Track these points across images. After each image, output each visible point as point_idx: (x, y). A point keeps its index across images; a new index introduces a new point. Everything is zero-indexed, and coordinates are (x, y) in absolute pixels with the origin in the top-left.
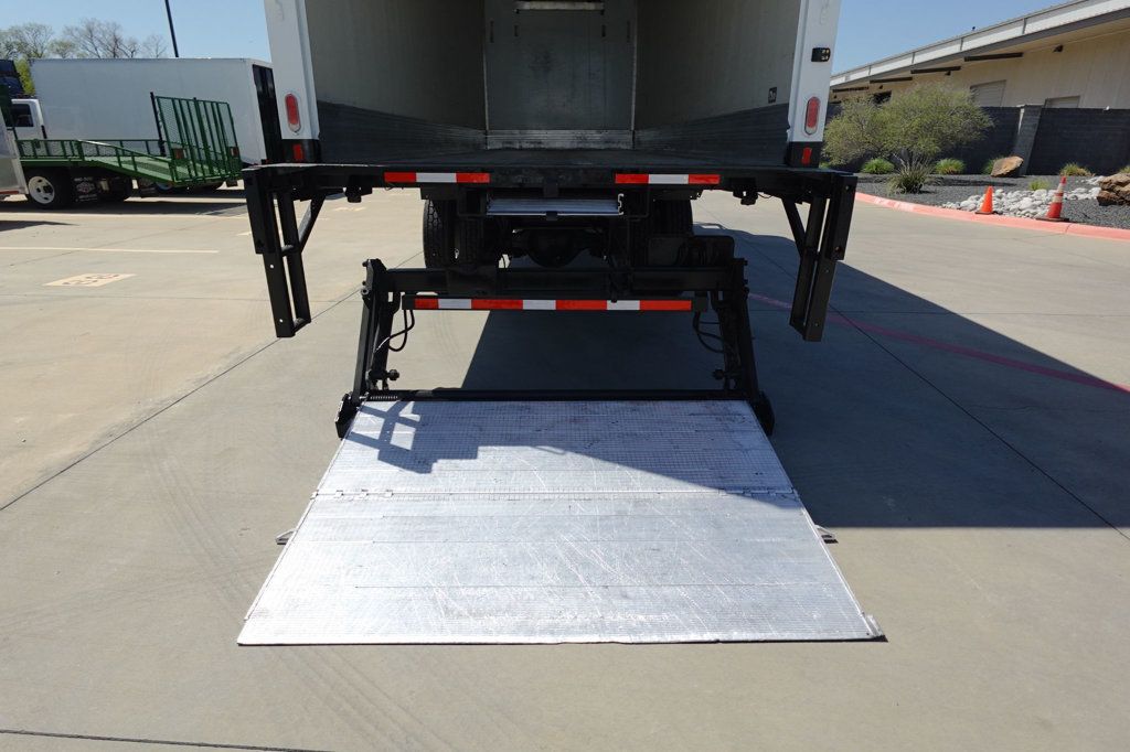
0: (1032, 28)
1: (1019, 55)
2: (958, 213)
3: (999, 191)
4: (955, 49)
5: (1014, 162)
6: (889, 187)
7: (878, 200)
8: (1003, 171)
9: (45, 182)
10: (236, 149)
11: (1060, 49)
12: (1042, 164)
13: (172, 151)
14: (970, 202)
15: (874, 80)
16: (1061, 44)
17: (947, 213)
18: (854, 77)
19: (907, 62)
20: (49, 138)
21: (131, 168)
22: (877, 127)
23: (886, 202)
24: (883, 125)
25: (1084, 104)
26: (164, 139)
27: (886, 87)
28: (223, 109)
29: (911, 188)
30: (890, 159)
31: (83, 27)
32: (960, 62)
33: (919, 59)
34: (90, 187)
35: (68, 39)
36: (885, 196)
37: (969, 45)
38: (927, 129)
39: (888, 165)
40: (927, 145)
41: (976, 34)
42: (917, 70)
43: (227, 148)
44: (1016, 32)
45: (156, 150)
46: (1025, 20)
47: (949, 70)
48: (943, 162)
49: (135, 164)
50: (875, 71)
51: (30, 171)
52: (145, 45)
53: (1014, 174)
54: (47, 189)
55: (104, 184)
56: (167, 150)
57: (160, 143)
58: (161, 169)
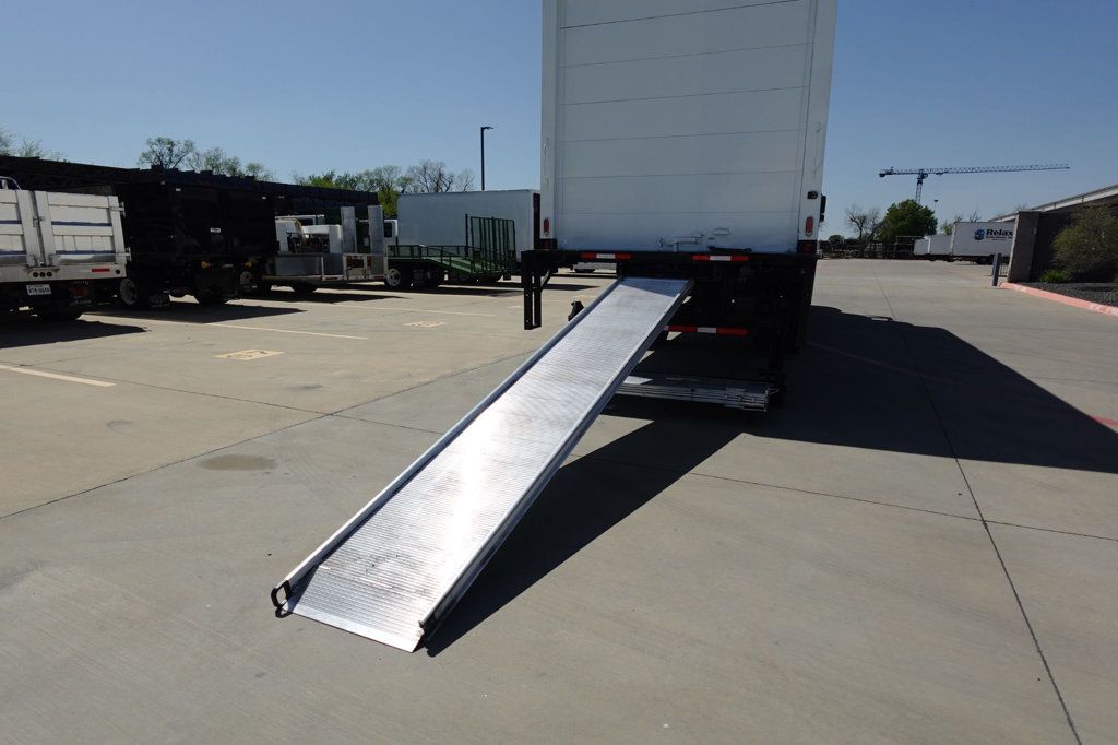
9: (396, 271)
10: (515, 252)
13: (474, 252)
20: (400, 243)
21: (448, 263)
26: (470, 244)
28: (510, 224)
34: (421, 276)
35: (410, 175)
43: (509, 251)
45: (462, 253)
49: (451, 261)
51: (392, 264)
54: (396, 277)
55: (429, 275)
56: (470, 252)
57: (467, 247)
58: (466, 265)
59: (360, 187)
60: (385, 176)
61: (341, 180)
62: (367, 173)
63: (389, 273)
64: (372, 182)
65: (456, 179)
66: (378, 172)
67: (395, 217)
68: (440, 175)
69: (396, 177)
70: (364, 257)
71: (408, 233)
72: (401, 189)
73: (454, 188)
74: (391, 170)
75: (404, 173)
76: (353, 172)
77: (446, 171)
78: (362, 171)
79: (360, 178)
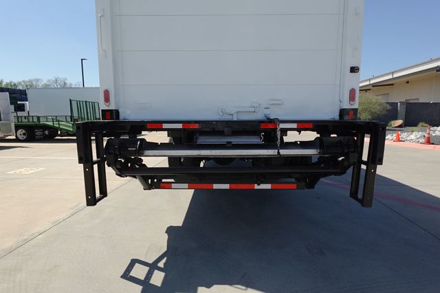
0: (396, 75)
1: (393, 85)
4: (367, 83)
5: (400, 122)
8: (396, 125)
9: (24, 131)
11: (408, 82)
12: (410, 123)
13: (74, 120)
14: (389, 137)
16: (408, 81)
20: (30, 115)
25: (421, 101)
28: (97, 104)
31: (54, 80)
32: (371, 87)
34: (41, 133)
37: (372, 82)
40: (366, 116)
41: (375, 78)
43: (96, 119)
44: (390, 77)
45: (69, 119)
46: (393, 73)
47: (366, 90)
49: (59, 124)
53: (400, 126)
55: (47, 132)
57: (71, 117)
58: (69, 127)
60: (34, 83)
62: (23, 81)
63: (20, 132)
64: (27, 86)
66: (30, 81)
74: (37, 80)
78: (21, 80)
79: (20, 83)
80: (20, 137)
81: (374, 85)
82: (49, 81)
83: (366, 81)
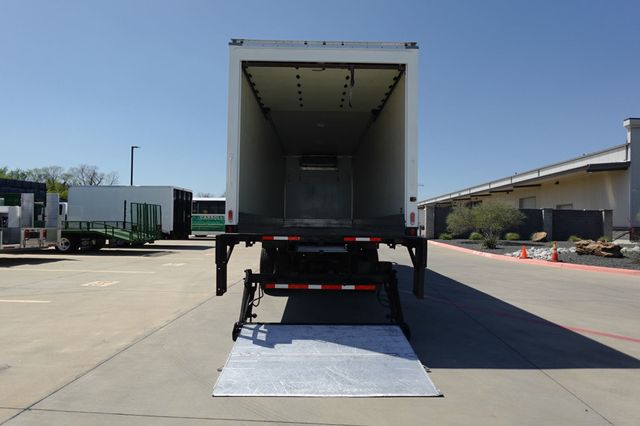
0: (542, 174)
1: (539, 185)
2: (511, 258)
3: (533, 248)
4: (509, 182)
5: (542, 235)
6: (480, 246)
7: (475, 252)
8: (538, 239)
9: (66, 240)
10: (161, 226)
11: (557, 183)
12: (558, 234)
13: (133, 227)
14: (517, 253)
15: (472, 195)
16: (558, 180)
17: (507, 258)
18: (463, 194)
19: (487, 187)
22: (471, 218)
23: (478, 253)
24: (474, 216)
25: (575, 208)
26: (128, 219)
27: (479, 198)
28: (158, 208)
29: (491, 247)
30: (481, 232)
31: (79, 168)
32: (511, 188)
33: (493, 186)
34: (88, 243)
35: (71, 173)
36: (478, 250)
37: (515, 181)
38: (496, 219)
39: (481, 236)
40: (497, 227)
41: (517, 176)
42: (492, 191)
44: (535, 175)
46: (539, 171)
47: (508, 192)
48: (509, 235)
49: (113, 232)
50: (472, 191)
51: (64, 235)
52: (109, 176)
53: (544, 240)
54: (66, 244)
55: (94, 242)
56: (129, 226)
57: (124, 223)
58: (125, 235)
59: (29, 179)
60: (51, 172)
61: (12, 173)
62: (36, 170)
63: (61, 242)
64: (40, 176)
65: (105, 177)
66: (45, 170)
67: (66, 201)
68: (94, 174)
69: (59, 174)
70: (41, 231)
71: (76, 213)
72: (63, 182)
73: (104, 183)
74: (56, 169)
75: (66, 171)
76: (24, 169)
77: (98, 172)
78: (32, 169)
79: (30, 173)
80: (61, 248)
81: (517, 186)
82: (72, 170)
83: (507, 179)
